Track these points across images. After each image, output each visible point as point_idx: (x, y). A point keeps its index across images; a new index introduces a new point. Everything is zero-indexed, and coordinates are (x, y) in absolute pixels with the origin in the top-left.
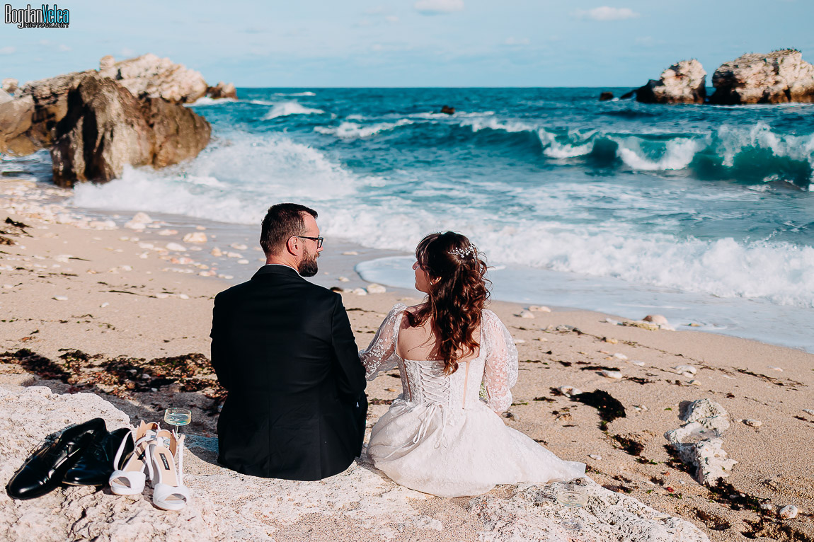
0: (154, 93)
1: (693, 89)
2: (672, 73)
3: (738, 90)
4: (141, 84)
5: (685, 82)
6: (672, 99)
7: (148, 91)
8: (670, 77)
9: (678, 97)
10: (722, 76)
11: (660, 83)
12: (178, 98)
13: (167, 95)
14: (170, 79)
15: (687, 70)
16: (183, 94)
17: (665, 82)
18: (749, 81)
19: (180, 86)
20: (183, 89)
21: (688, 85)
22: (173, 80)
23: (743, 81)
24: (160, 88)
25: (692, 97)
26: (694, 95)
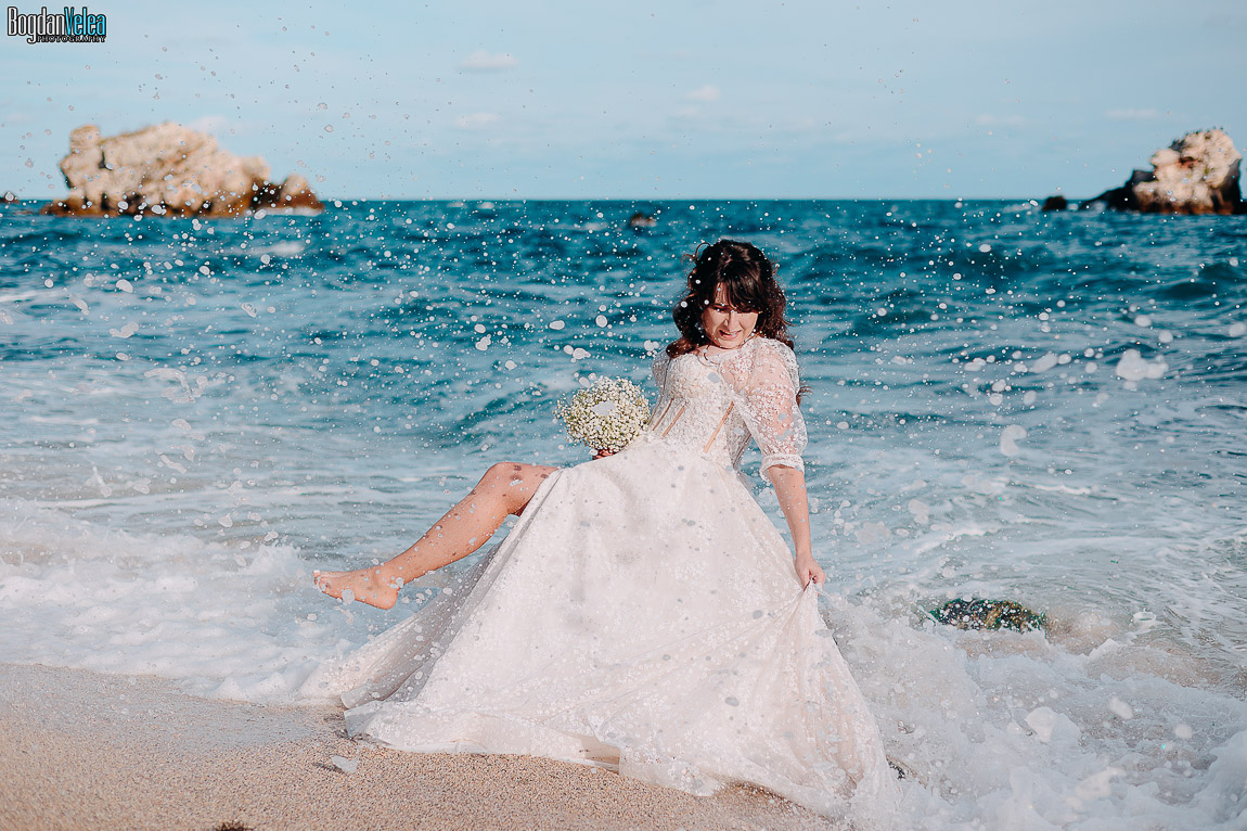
0: (151, 194)
1: (1211, 187)
2: (1174, 156)
4: (133, 177)
5: (1197, 174)
6: (1169, 204)
7: (142, 190)
8: (1168, 165)
9: (1180, 202)
11: (1150, 178)
14: (181, 168)
15: (1201, 151)
16: (206, 195)
17: (1159, 175)
19: (199, 182)
20: (207, 186)
21: (1203, 180)
22: (187, 170)
24: (161, 186)
26: (1214, 199)
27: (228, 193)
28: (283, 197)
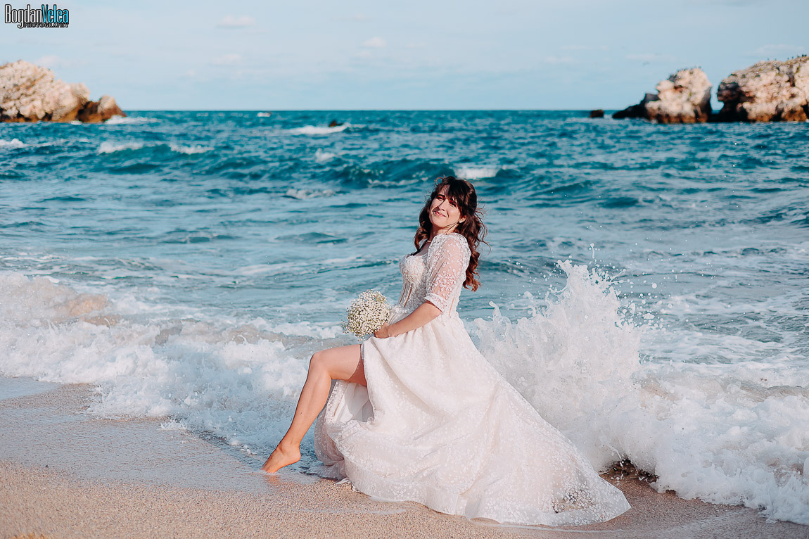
0: (10, 108)
1: (694, 105)
2: (670, 85)
3: (746, 105)
5: (685, 96)
6: (668, 116)
7: (4, 106)
8: (666, 90)
9: (675, 114)
10: (727, 88)
11: (656, 98)
12: (41, 114)
13: (26, 112)
14: (31, 91)
15: (687, 80)
16: (48, 110)
17: (661, 96)
18: (759, 94)
19: (43, 100)
20: (48, 103)
21: (688, 100)
22: (35, 93)
23: (751, 94)
24: (17, 103)
25: (693, 114)
26: (696, 112)
27: (62, 107)
28: (100, 109)
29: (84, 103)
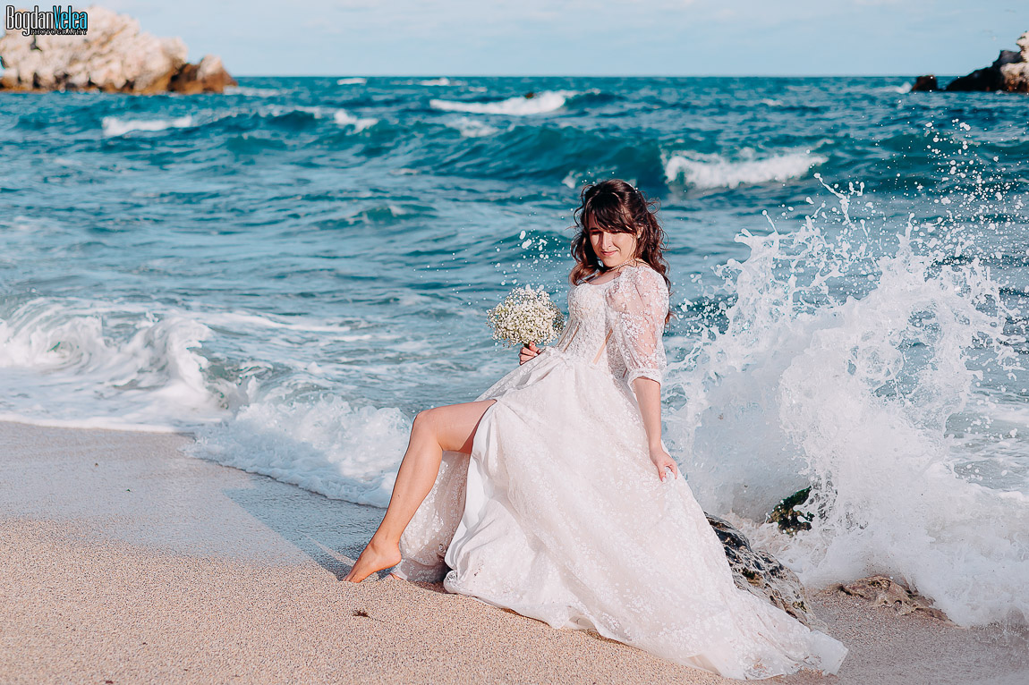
0: (79, 73)
4: (62, 58)
7: (70, 70)
12: (120, 83)
13: (99, 79)
14: (106, 49)
16: (130, 76)
19: (122, 62)
20: (129, 66)
22: (111, 51)
24: (88, 66)
27: (150, 72)
28: (200, 75)
29: (179, 65)
